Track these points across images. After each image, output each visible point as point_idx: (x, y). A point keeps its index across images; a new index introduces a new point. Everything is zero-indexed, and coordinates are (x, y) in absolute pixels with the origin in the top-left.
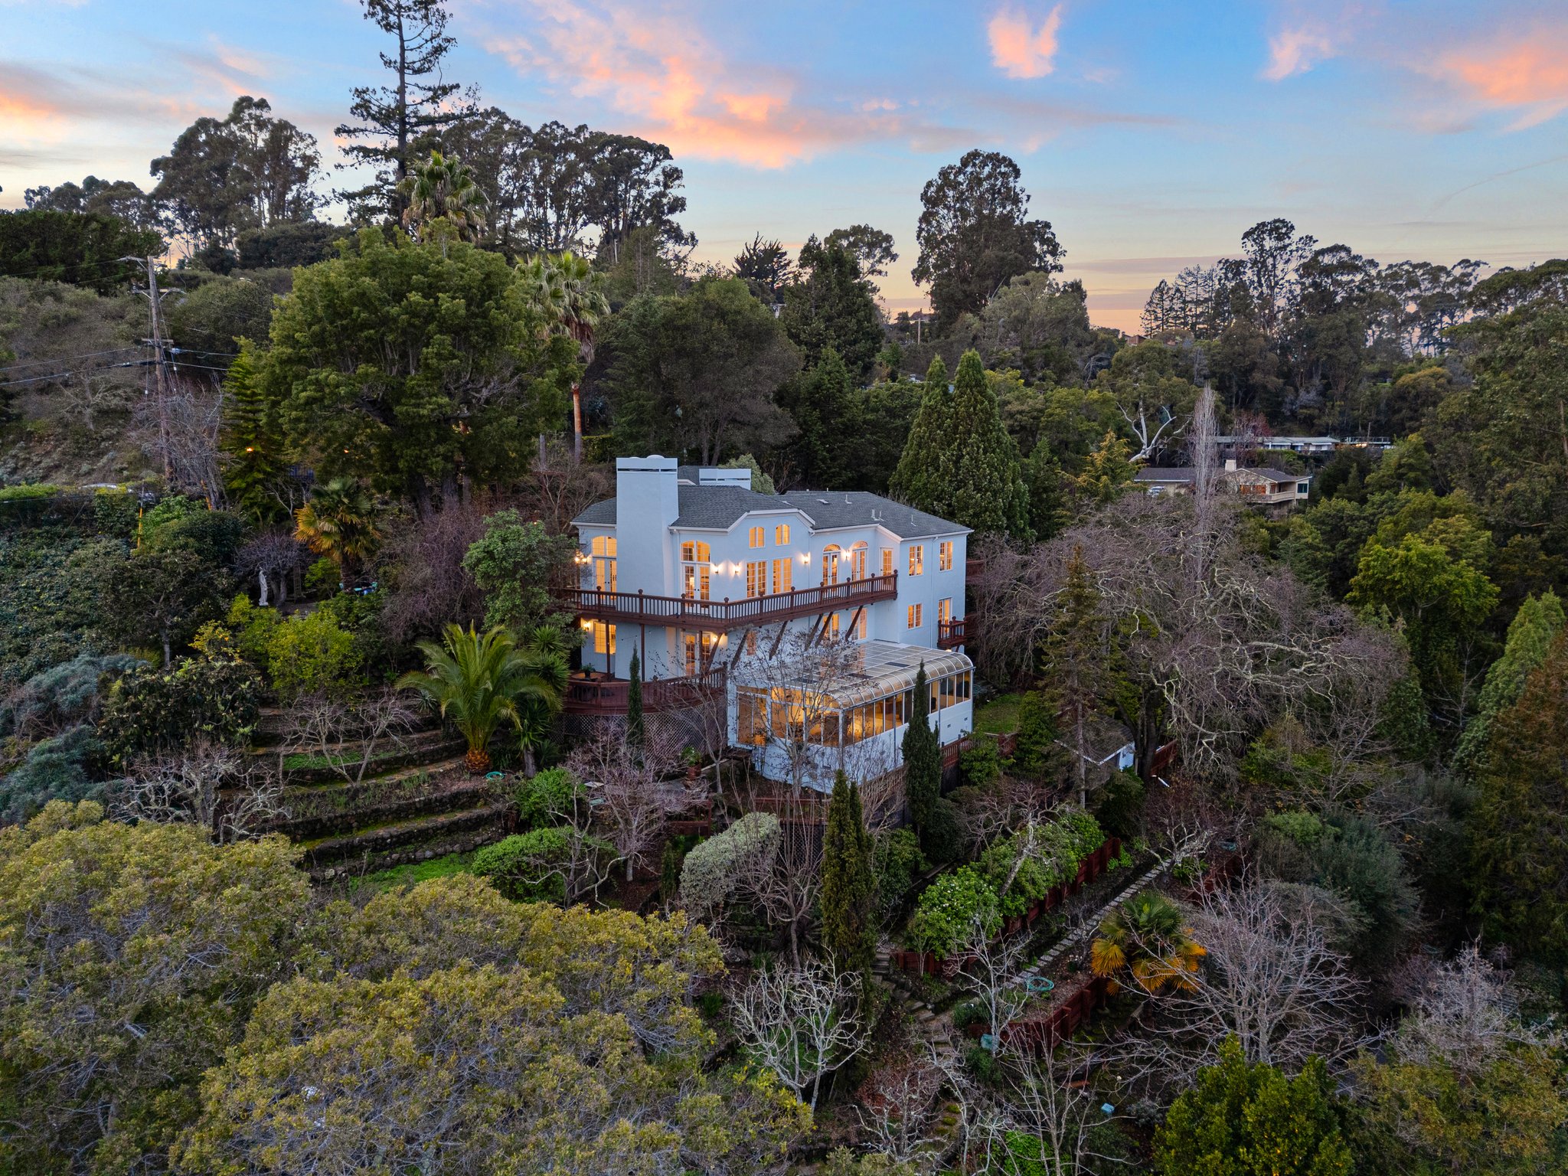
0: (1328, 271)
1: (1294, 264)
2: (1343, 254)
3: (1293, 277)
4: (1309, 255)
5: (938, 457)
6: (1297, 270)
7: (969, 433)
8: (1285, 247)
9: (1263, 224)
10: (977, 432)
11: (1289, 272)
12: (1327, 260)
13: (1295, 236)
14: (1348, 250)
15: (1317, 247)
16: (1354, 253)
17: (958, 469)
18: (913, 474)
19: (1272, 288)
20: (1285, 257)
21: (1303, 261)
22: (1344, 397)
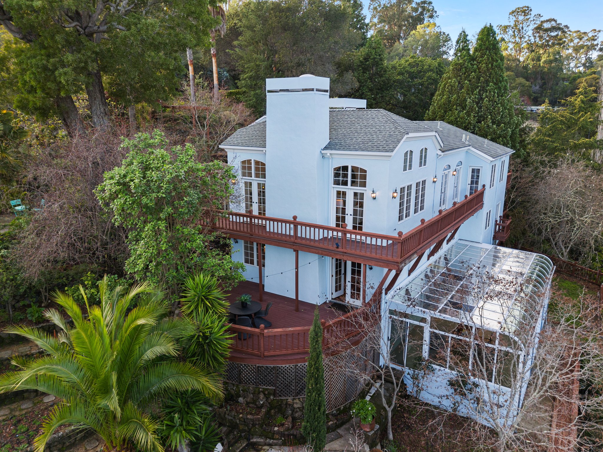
0: (546, 30)
1: (532, 26)
2: (553, 23)
3: (530, 33)
4: (539, 23)
5: (465, 100)
6: (533, 30)
7: (487, 82)
8: (528, 19)
9: (519, 8)
10: (493, 82)
11: (529, 31)
12: (546, 26)
13: (533, 13)
14: (555, 21)
15: (542, 19)
16: (558, 22)
17: (480, 108)
18: (445, 112)
19: (521, 38)
20: (528, 24)
21: (536, 26)
22: (551, 89)
